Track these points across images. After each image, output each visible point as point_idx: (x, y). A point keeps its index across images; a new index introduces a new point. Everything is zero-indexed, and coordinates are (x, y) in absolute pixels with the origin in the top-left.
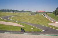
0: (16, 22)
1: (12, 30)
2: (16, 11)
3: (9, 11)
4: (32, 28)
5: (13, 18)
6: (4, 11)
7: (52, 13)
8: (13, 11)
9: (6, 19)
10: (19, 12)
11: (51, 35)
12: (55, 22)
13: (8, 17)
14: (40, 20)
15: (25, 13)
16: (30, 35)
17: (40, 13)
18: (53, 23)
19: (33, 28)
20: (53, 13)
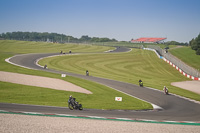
0: (64, 76)
1: (47, 104)
2: (64, 36)
3: (37, 37)
4: (117, 99)
5: (50, 63)
6: (22, 39)
7: (186, 44)
8: (53, 37)
9: (29, 64)
10: (73, 40)
11: (182, 124)
12: (196, 79)
13: (35, 60)
14: (146, 69)
15: (93, 47)
16: (110, 122)
17: (145, 45)
18: (190, 79)
19: (121, 99)
20: (189, 47)
